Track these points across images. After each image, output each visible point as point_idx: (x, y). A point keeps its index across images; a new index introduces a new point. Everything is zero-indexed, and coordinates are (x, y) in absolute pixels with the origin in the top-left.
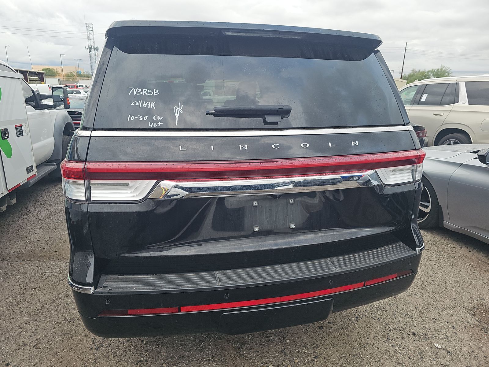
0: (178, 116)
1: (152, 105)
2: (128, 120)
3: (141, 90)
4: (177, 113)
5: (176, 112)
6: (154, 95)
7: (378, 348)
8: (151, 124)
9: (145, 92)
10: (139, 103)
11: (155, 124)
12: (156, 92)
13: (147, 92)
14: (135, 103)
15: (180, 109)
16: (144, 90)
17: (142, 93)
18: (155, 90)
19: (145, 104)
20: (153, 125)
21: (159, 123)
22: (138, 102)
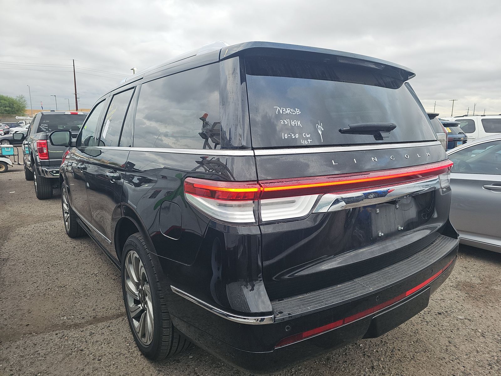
0: (321, 133)
1: (299, 123)
2: (283, 138)
3: (285, 109)
4: (319, 131)
5: (319, 129)
6: (297, 114)
7: (426, 331)
8: (303, 142)
9: (289, 111)
10: (288, 122)
11: (306, 141)
12: (298, 111)
13: (291, 111)
14: (284, 122)
15: (321, 127)
16: (287, 109)
17: (287, 112)
18: (296, 109)
19: (293, 122)
20: (305, 142)
21: (309, 140)
22: (286, 120)
